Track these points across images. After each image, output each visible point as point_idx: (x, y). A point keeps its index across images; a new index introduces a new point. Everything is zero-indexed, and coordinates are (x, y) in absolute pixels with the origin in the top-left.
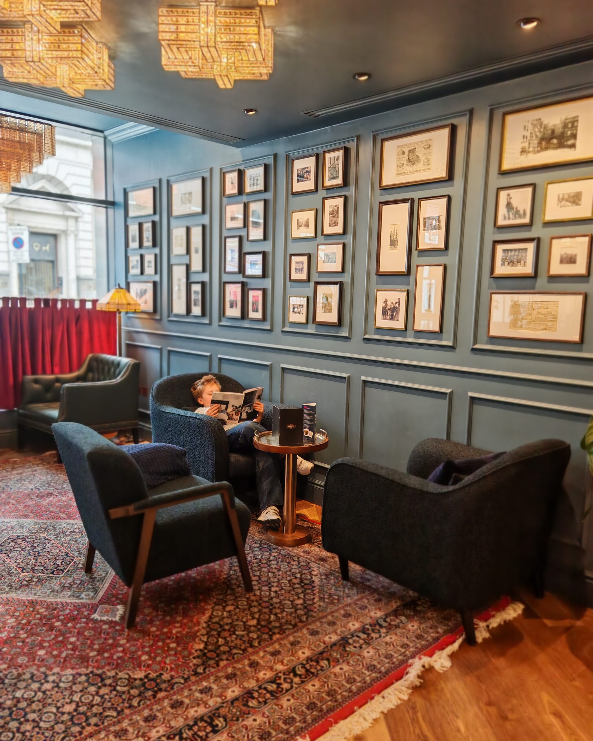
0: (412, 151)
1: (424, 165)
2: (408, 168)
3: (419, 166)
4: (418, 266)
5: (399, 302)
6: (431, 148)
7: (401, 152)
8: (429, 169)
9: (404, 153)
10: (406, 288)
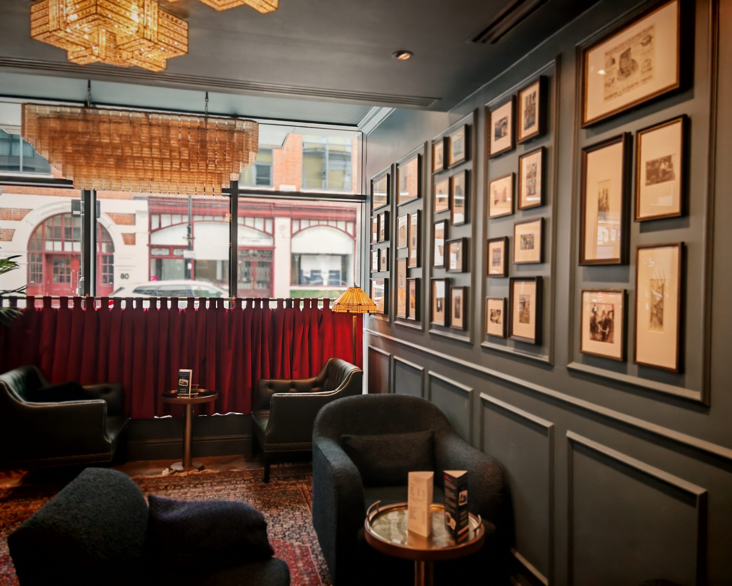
0: (626, 55)
1: (643, 72)
2: (620, 84)
3: (636, 76)
4: (639, 248)
5: (613, 311)
6: (653, 40)
7: (611, 61)
8: (650, 77)
9: (614, 61)
10: (622, 286)
